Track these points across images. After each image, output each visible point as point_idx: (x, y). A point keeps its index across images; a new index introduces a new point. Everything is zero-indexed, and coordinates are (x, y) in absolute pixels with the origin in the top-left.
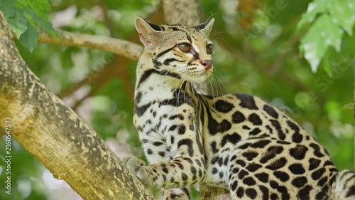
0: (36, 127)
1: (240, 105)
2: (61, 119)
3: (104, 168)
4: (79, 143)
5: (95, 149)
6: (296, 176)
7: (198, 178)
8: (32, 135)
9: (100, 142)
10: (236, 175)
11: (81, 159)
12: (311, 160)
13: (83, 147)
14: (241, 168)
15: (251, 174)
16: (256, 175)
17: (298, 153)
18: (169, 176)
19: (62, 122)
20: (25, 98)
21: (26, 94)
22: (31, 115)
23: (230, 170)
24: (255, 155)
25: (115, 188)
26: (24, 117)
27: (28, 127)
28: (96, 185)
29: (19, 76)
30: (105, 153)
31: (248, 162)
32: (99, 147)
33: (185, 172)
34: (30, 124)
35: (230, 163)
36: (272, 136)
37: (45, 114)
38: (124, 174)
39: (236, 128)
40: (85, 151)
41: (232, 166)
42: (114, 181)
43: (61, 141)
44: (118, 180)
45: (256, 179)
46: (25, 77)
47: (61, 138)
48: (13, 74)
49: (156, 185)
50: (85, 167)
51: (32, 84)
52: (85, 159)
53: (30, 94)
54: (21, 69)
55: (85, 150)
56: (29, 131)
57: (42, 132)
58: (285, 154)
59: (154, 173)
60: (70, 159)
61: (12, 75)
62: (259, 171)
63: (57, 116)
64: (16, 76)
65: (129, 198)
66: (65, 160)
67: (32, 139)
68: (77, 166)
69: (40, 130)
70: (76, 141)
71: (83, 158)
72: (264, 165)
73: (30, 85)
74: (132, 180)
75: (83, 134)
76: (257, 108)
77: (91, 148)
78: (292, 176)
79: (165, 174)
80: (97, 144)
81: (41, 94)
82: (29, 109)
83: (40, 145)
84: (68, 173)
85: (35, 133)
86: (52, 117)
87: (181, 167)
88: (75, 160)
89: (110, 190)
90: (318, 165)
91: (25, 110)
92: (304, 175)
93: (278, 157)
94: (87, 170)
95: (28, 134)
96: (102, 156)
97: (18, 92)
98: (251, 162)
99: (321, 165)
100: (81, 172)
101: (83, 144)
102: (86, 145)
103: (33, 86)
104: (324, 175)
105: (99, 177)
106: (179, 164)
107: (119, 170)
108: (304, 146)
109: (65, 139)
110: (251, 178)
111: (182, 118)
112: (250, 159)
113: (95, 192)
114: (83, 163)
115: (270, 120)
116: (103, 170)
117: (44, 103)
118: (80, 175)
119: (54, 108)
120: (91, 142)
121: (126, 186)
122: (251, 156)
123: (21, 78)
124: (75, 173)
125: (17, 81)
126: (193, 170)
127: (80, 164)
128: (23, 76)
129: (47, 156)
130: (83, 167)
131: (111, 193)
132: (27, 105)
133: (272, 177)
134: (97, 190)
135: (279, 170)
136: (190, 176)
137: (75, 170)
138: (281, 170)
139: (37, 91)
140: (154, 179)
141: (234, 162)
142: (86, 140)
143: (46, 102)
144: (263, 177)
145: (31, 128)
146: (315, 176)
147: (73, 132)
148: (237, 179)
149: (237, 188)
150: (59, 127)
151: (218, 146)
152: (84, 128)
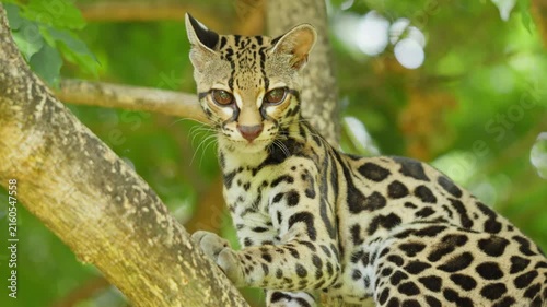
0: (48, 169)
1: (400, 171)
2: (90, 158)
3: (161, 241)
4: (119, 198)
5: (145, 209)
6: (488, 282)
7: (326, 275)
8: (40, 183)
9: (156, 201)
10: (387, 279)
11: (123, 224)
12: (514, 259)
13: (126, 205)
14: (396, 268)
15: (413, 278)
16: (421, 280)
17: (493, 247)
18: (273, 267)
19: (91, 162)
20: (29, 120)
21: (31, 113)
22: (39, 148)
23: (378, 272)
24: (420, 247)
25: (180, 278)
26: (28, 151)
27: (34, 169)
28: (148, 271)
29: (19, 83)
30: (163, 218)
31: (407, 259)
32: (153, 206)
33: (301, 262)
34: (37, 163)
35: (378, 261)
36: (451, 221)
37: (64, 148)
38: (196, 255)
39: (394, 206)
40: (129, 212)
41: (381, 265)
42: (178, 266)
43: (88, 194)
44: (186, 263)
45: (421, 286)
46: (30, 87)
47: (90, 189)
48: (9, 79)
49: (252, 280)
50: (130, 239)
51: (41, 98)
52: (130, 225)
53: (38, 115)
54: (23, 73)
55: (130, 209)
56: (36, 175)
57: (58, 179)
58: (471, 246)
59: (247, 261)
60: (105, 225)
61: (7, 81)
62: (426, 273)
63: (83, 153)
64: (14, 83)
65: (205, 296)
66: (95, 227)
67: (41, 191)
68: (116, 237)
69: (54, 174)
70: (114, 195)
71: (126, 223)
72: (435, 264)
73: (37, 99)
74: (209, 267)
75: (127, 183)
76: (427, 179)
77: (139, 208)
78: (482, 282)
79: (266, 262)
80: (150, 202)
81: (56, 115)
82: (35, 138)
83: (54, 201)
84: (102, 249)
85: (45, 180)
86: (74, 154)
87: (295, 254)
88: (114, 227)
89: (171, 281)
90: (526, 266)
91: (29, 138)
92: (501, 281)
93: (459, 251)
94: (134, 243)
95: (35, 183)
96: (159, 221)
97: (17, 108)
98: (413, 259)
99: (531, 267)
100: (123, 248)
101: (126, 201)
102: (131, 202)
103: (43, 102)
104: (535, 282)
105: (153, 258)
106: (290, 250)
107: (186, 247)
108: (503, 239)
109: (95, 190)
110: (411, 284)
111: (290, 180)
112: (411, 254)
113: (147, 283)
114: (126, 231)
115: (449, 199)
116: (159, 245)
117: (61, 131)
118: (121, 252)
119: (78, 140)
120: (139, 198)
121: (199, 275)
122: (412, 249)
123: (22, 87)
124: (113, 249)
125: (16, 91)
126: (317, 262)
127: (122, 233)
128: (26, 85)
129: (66, 220)
130: (126, 238)
131: (173, 286)
132: (32, 130)
133: (447, 283)
134: (150, 279)
135: (459, 272)
136: (311, 270)
137: (112, 244)
138: (464, 272)
139: (50, 110)
140: (247, 271)
141: (384, 258)
142: (131, 193)
143: (64, 128)
144: (433, 283)
145: (39, 171)
146: (519, 283)
147: (109, 179)
148: (389, 285)
149: (389, 299)
150: (85, 170)
151: (363, 234)
152: (128, 175)
